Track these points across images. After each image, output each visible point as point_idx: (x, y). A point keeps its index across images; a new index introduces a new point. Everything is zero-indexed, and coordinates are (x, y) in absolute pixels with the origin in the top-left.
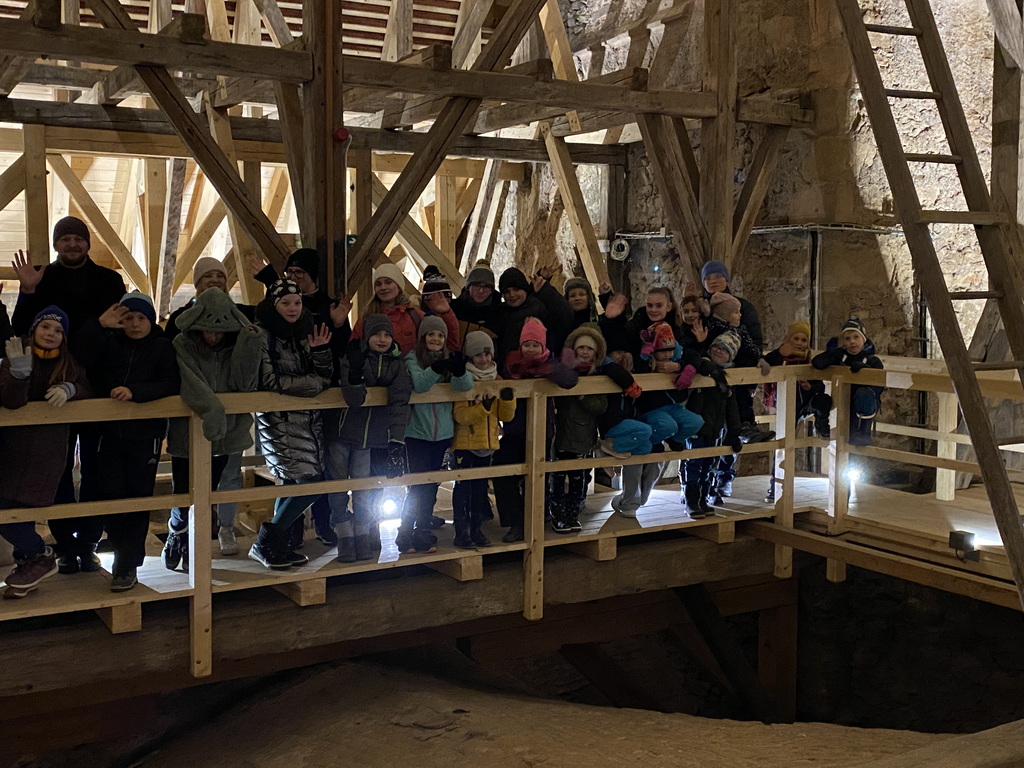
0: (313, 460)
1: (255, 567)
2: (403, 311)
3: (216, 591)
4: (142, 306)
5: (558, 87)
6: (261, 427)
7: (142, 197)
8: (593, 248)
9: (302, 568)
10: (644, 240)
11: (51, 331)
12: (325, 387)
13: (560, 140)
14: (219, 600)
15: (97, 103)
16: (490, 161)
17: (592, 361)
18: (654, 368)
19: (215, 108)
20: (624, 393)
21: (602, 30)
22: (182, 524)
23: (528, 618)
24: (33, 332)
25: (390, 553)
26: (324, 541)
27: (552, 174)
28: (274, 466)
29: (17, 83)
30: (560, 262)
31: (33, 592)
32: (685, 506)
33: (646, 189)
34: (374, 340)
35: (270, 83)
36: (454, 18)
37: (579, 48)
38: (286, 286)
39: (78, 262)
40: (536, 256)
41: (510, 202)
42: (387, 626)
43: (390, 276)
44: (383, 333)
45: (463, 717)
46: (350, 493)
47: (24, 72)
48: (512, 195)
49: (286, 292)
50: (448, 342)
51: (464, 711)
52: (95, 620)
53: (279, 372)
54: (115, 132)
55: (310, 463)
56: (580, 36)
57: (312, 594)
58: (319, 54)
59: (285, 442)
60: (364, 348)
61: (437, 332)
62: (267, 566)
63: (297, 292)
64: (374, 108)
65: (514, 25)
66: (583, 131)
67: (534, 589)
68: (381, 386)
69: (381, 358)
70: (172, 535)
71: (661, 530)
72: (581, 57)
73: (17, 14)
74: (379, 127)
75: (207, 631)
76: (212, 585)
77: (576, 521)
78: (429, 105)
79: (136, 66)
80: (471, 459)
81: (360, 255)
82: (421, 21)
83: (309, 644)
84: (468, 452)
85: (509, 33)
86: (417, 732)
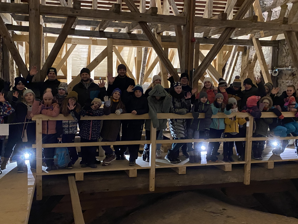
0: (184, 133)
1: (166, 162)
2: (212, 91)
3: (156, 168)
4: (140, 89)
5: (259, 24)
6: (170, 123)
7: (135, 58)
8: (267, 72)
9: (179, 163)
10: (283, 70)
11: (117, 95)
12: (187, 112)
13: (257, 39)
14: (157, 170)
15: (126, 32)
16: (234, 46)
17: (268, 107)
18: (288, 110)
19: (157, 33)
20: (278, 118)
21: (272, 6)
22: (148, 148)
23: (245, 184)
24: (113, 95)
25: (204, 161)
26: (185, 156)
27: (254, 50)
28: (173, 134)
29: (107, 27)
30: (255, 76)
31: (109, 164)
32: (297, 154)
33: (284, 54)
34: (202, 99)
35: (173, 26)
36: (225, 4)
37: (264, 11)
38: (177, 83)
39: (123, 76)
40: (247, 75)
41: (239, 58)
42: (203, 182)
43: (209, 81)
44: (205, 97)
45: (225, 211)
46: (193, 143)
47: (109, 25)
48: (240, 56)
49: (177, 85)
50: (224, 101)
51: (226, 210)
52: (124, 173)
53: (175, 107)
54: (130, 40)
55: (183, 134)
56: (264, 8)
57: (182, 171)
58: (188, 17)
59: (176, 127)
60: (199, 101)
61: (221, 98)
62: (170, 162)
63: (181, 85)
64: (201, 31)
65: (246, 6)
66: (265, 37)
67: (247, 176)
68: (204, 113)
69: (203, 105)
70: (145, 151)
71: (288, 160)
72: (264, 14)
73: (109, 9)
74: (202, 37)
75: (154, 179)
76: (155, 166)
77: (261, 156)
78: (218, 30)
79: (139, 22)
80: (230, 135)
81: (197, 74)
82: (215, 5)
83: (181, 185)
84: (228, 133)
85: (244, 8)
86: (212, 214)
